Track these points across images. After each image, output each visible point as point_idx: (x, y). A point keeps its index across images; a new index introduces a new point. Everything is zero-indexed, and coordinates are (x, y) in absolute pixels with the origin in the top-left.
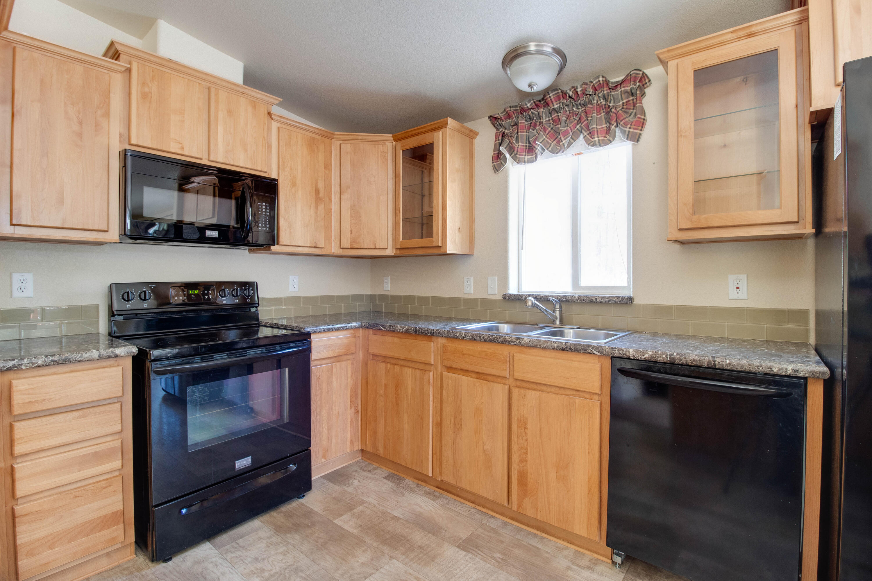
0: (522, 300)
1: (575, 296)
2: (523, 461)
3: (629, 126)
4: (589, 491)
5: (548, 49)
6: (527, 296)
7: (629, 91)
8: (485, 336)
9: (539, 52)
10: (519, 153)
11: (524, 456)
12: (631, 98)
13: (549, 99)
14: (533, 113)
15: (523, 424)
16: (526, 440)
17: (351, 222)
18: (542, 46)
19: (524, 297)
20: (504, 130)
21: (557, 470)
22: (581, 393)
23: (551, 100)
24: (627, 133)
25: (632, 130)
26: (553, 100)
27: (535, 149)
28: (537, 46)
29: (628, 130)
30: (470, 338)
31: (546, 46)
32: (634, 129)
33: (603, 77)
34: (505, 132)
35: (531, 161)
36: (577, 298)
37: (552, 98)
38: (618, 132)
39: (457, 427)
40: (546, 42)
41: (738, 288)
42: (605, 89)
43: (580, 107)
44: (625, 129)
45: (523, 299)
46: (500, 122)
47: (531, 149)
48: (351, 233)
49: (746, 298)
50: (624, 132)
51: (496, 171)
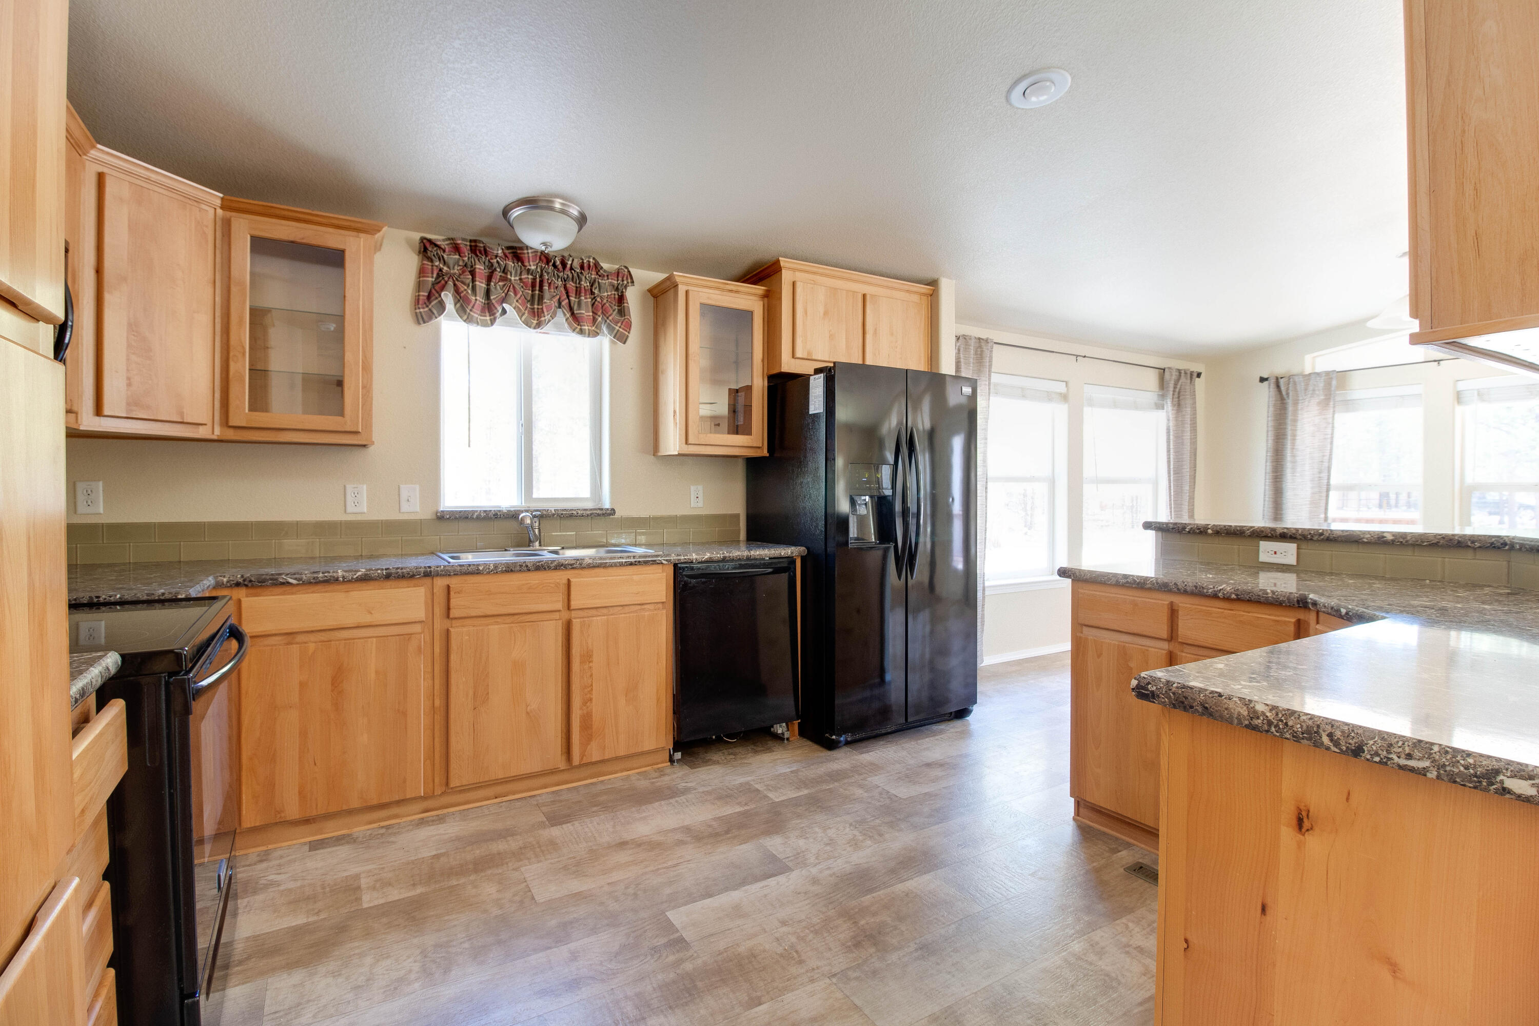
0: (473, 518)
1: (551, 511)
2: (587, 701)
3: (619, 325)
4: (658, 700)
5: (574, 212)
6: (480, 512)
7: (616, 285)
8: (529, 564)
9: (563, 212)
10: (474, 310)
11: (589, 696)
12: (613, 292)
13: (526, 255)
14: (498, 262)
15: (588, 657)
16: (591, 676)
17: (128, 360)
18: (569, 206)
19: (476, 514)
20: (441, 266)
21: (626, 694)
22: (646, 606)
23: (529, 257)
24: (615, 331)
25: (621, 330)
26: (531, 259)
27: (495, 311)
28: (562, 204)
29: (617, 328)
30: (504, 569)
31: (573, 208)
32: (623, 329)
33: (594, 259)
34: (443, 269)
35: (485, 325)
36: (554, 512)
37: (530, 255)
38: (604, 328)
39: (481, 697)
40: (574, 204)
41: (697, 497)
42: (593, 273)
43: (560, 280)
44: (615, 326)
45: (475, 516)
46: (439, 252)
47: (489, 308)
48: (129, 385)
49: (702, 506)
50: (609, 327)
51: (421, 322)
